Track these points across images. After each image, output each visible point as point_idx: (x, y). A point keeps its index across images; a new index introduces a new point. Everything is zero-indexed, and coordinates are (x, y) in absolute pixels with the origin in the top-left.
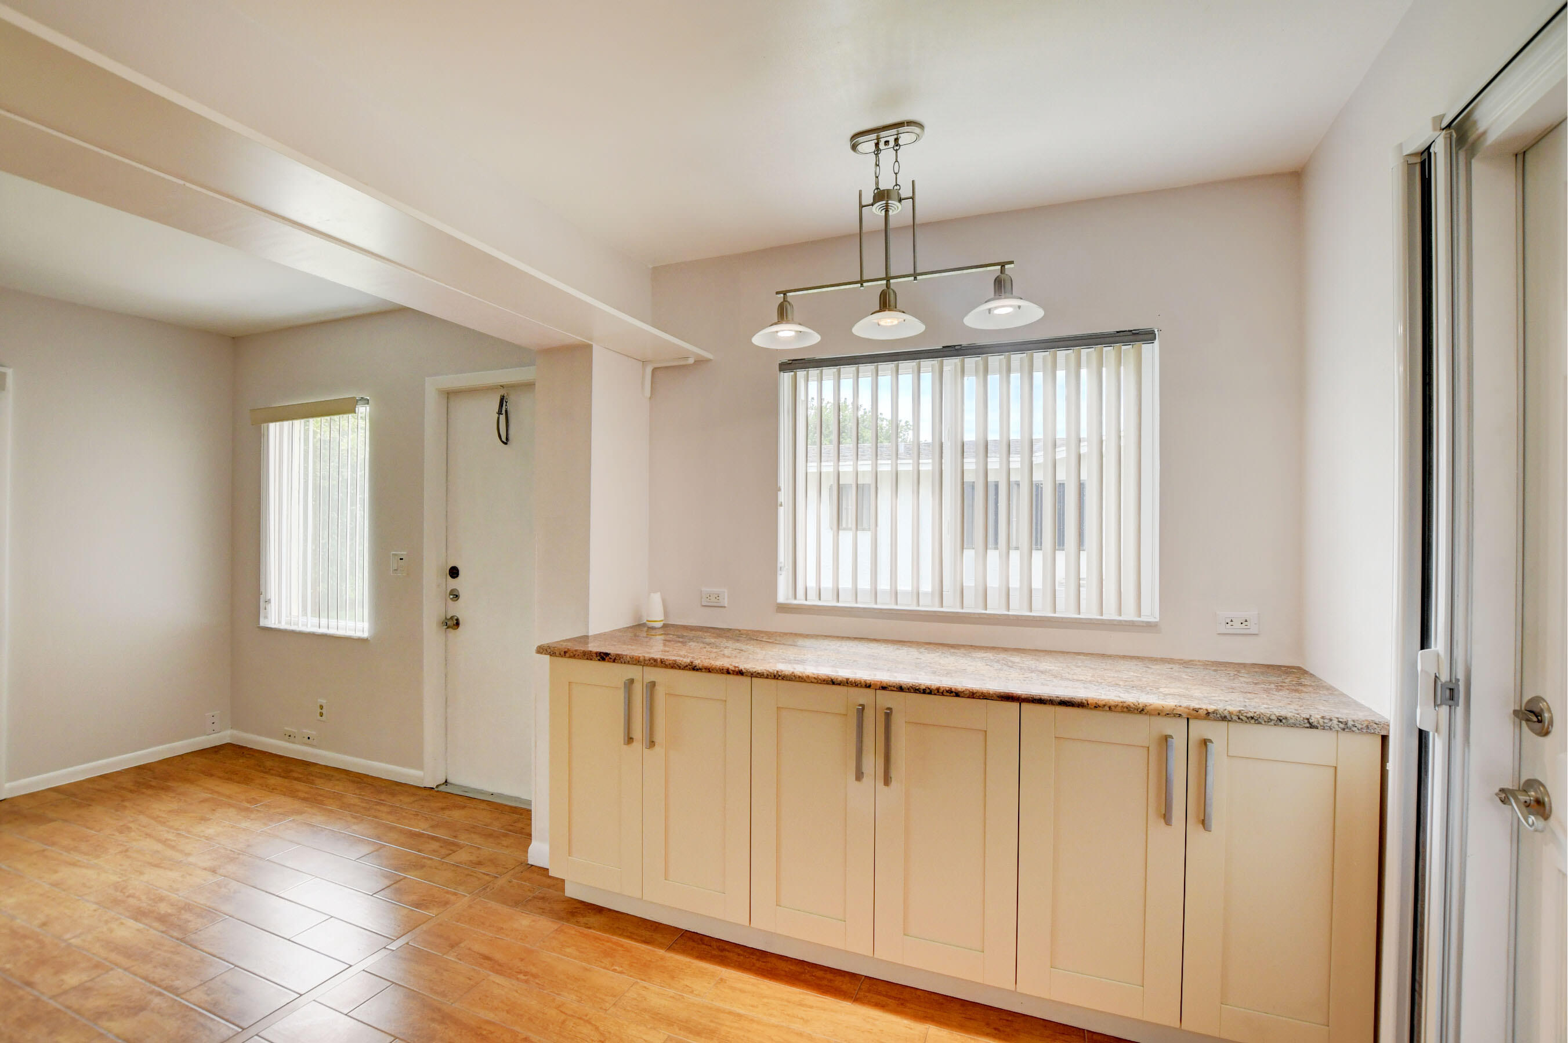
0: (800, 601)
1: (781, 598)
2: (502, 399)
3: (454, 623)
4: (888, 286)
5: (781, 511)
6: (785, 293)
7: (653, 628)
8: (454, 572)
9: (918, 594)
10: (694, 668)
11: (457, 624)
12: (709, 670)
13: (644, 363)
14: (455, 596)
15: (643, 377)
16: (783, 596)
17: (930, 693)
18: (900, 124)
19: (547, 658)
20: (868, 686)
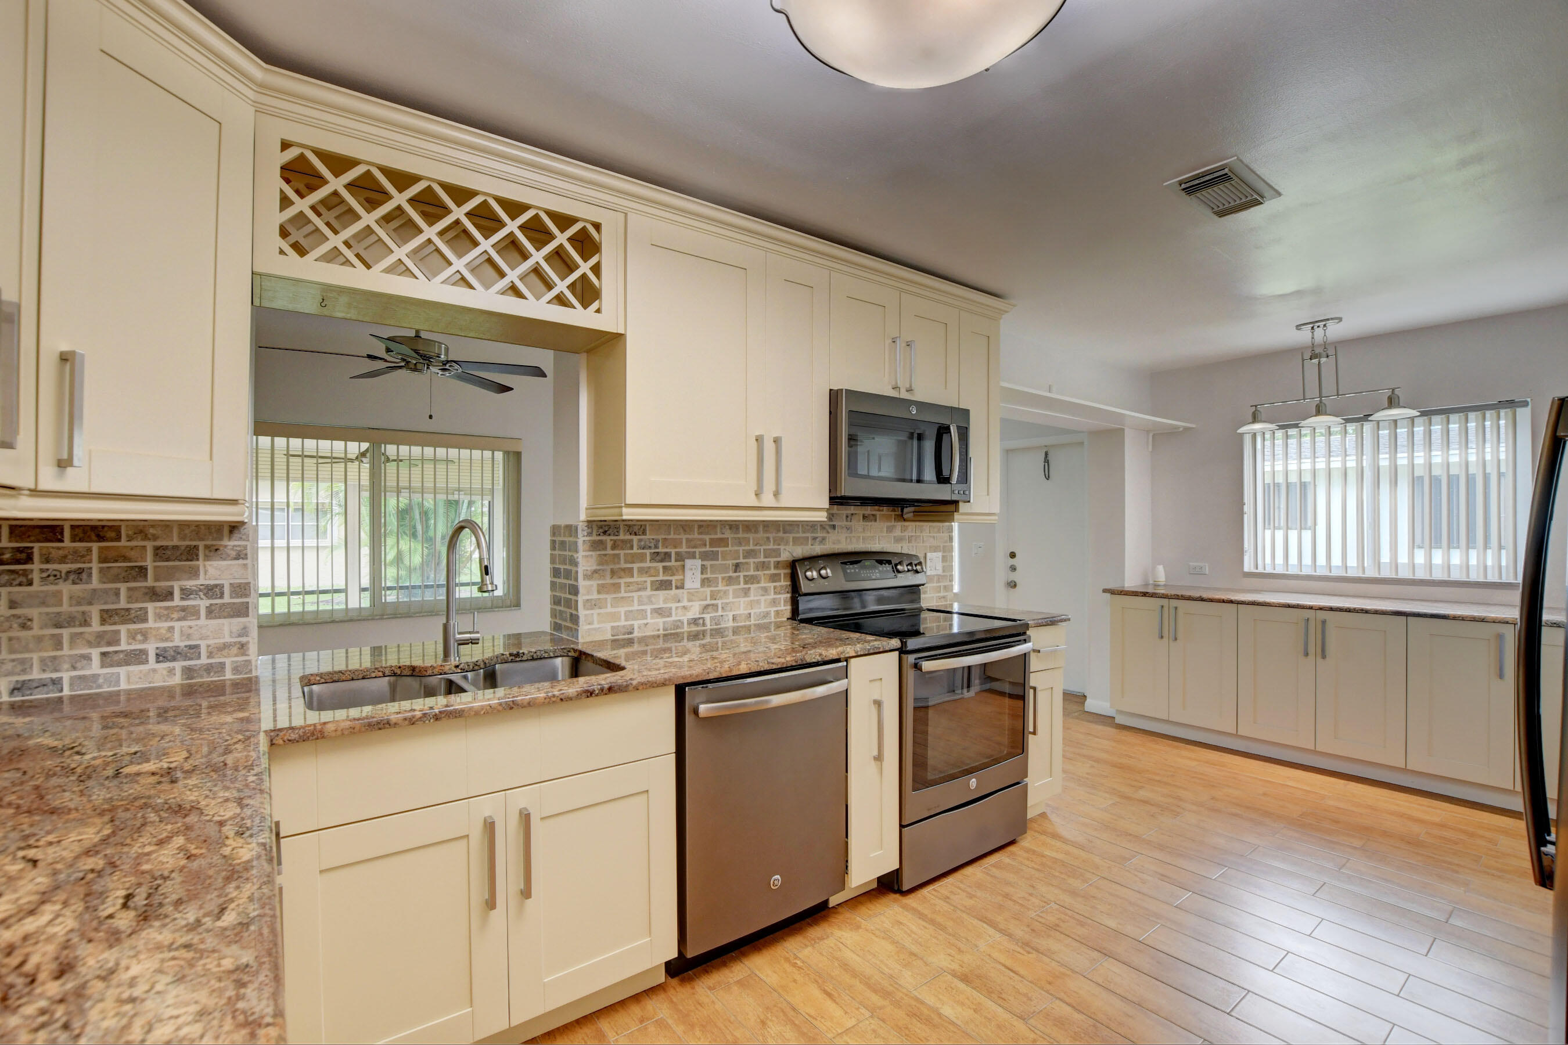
0: (1260, 570)
1: (1246, 569)
2: (1046, 454)
3: (1013, 585)
4: (1321, 401)
5: (1246, 516)
6: (1256, 406)
7: (1159, 586)
8: (1013, 555)
9: (1346, 567)
10: (1202, 599)
11: (1015, 586)
12: (1211, 600)
13: (1148, 432)
14: (1013, 569)
15: (1148, 439)
16: (1248, 566)
17: (1349, 611)
18: (1328, 320)
19: (1108, 595)
20: (1311, 608)
